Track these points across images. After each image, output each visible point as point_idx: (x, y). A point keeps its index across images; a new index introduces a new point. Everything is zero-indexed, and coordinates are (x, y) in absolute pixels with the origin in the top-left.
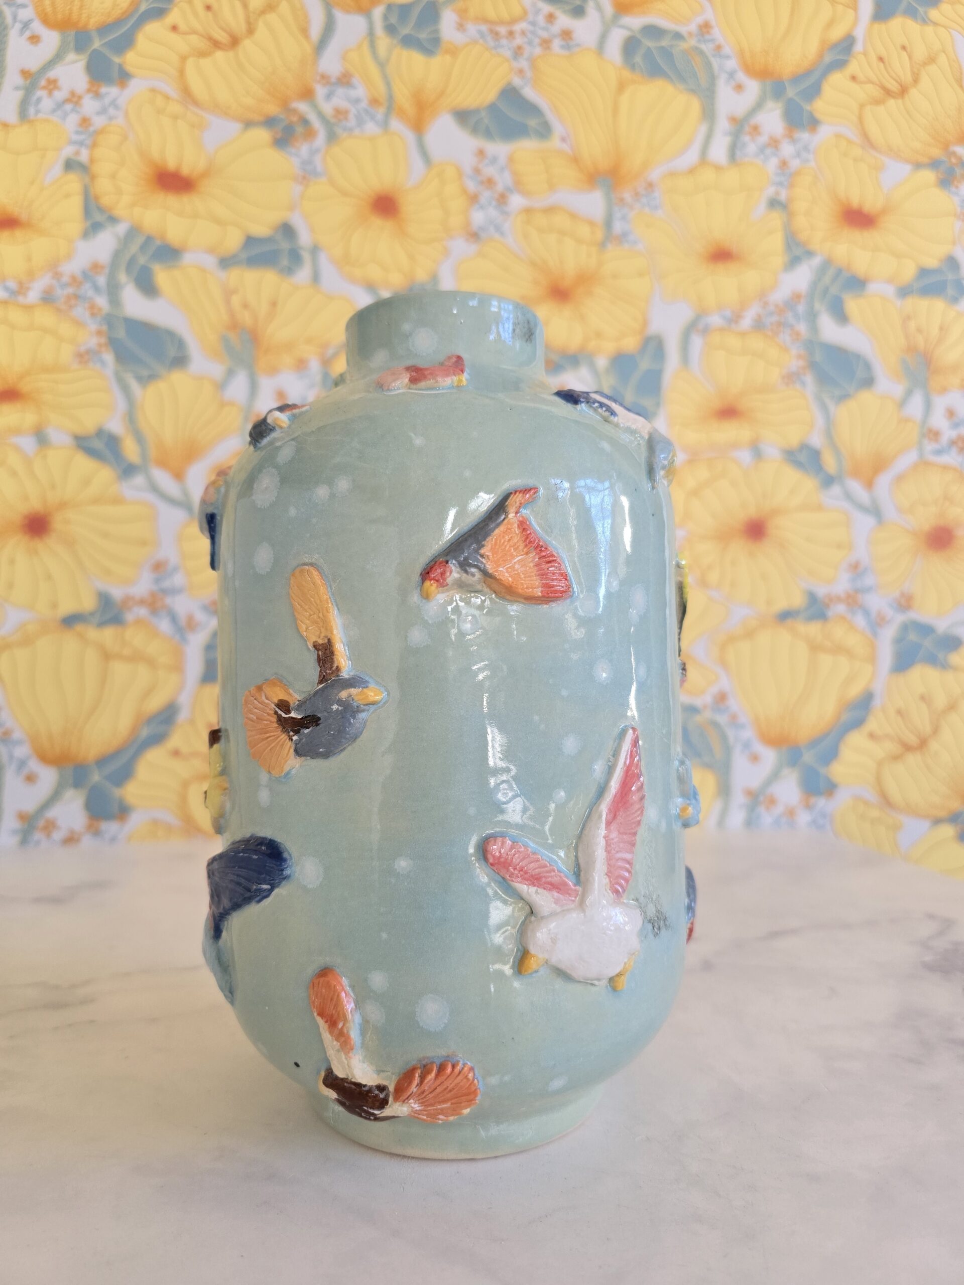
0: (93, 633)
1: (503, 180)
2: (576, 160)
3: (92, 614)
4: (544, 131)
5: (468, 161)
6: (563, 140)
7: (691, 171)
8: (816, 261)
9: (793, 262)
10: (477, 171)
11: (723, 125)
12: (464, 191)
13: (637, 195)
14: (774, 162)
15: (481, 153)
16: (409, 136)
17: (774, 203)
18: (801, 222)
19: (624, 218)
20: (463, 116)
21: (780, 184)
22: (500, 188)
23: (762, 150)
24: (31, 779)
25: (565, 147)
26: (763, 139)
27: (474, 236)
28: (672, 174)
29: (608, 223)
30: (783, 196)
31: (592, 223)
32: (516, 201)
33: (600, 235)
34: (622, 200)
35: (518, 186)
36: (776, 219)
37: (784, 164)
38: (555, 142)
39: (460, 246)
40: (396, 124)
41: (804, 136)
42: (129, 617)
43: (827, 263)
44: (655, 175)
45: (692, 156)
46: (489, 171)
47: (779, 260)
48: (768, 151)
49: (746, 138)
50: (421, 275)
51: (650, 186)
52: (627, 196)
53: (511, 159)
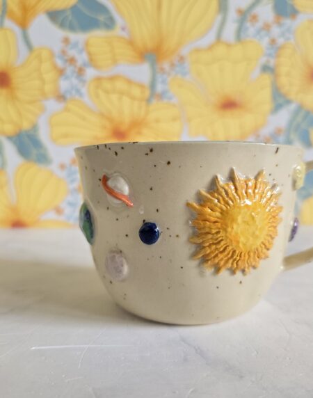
1: (81, 58)
2: (131, 43)
4: (110, 24)
5: (58, 47)
6: (123, 29)
7: (210, 48)
8: (293, 107)
9: (277, 107)
10: (64, 52)
11: (232, 15)
12: (55, 67)
13: (173, 65)
14: (266, 40)
15: (66, 41)
16: (17, 30)
17: (266, 69)
18: (284, 81)
19: (164, 82)
20: (54, 15)
21: (270, 55)
22: (79, 63)
23: (259, 32)
25: (124, 34)
26: (260, 24)
27: (61, 98)
28: (198, 50)
29: (153, 86)
30: (272, 62)
31: (141, 86)
32: (90, 73)
33: (147, 93)
34: (162, 70)
35: (92, 62)
36: (267, 79)
37: (273, 41)
38: (117, 31)
39: (52, 105)
40: (8, 23)
41: (287, 22)
43: (300, 107)
44: (185, 51)
45: (211, 37)
46: (72, 53)
47: (268, 106)
48: (263, 33)
49: (248, 24)
50: (26, 125)
51: (182, 59)
52: (166, 66)
53: (87, 44)
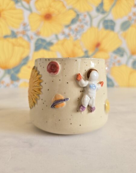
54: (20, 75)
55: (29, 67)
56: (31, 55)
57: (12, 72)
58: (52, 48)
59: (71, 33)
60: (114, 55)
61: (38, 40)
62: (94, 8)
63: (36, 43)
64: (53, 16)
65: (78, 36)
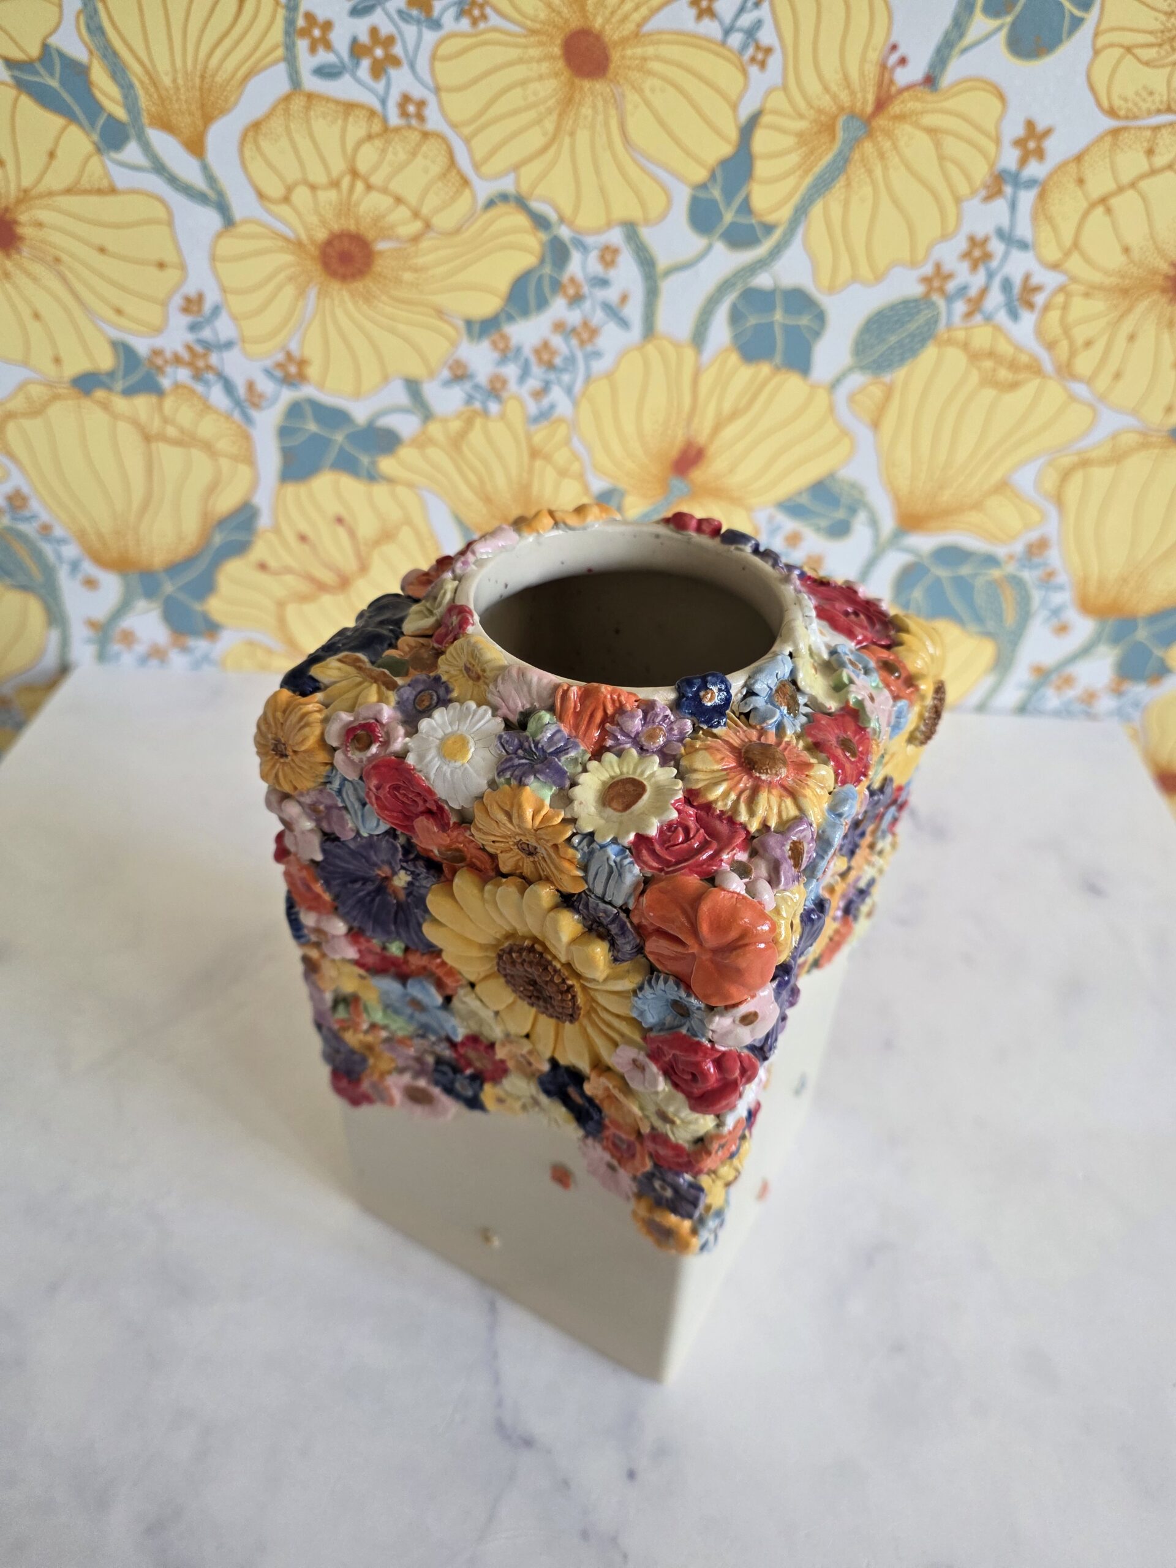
0: (121, 404)
3: (111, 374)
24: (91, 583)
42: (166, 382)
54: (215, 606)
55: (263, 567)
56: (262, 500)
57: (169, 588)
58: (387, 465)
59: (511, 371)
60: (789, 525)
61: (295, 410)
62: (682, 197)
63: (284, 432)
64: (381, 246)
65: (557, 394)
